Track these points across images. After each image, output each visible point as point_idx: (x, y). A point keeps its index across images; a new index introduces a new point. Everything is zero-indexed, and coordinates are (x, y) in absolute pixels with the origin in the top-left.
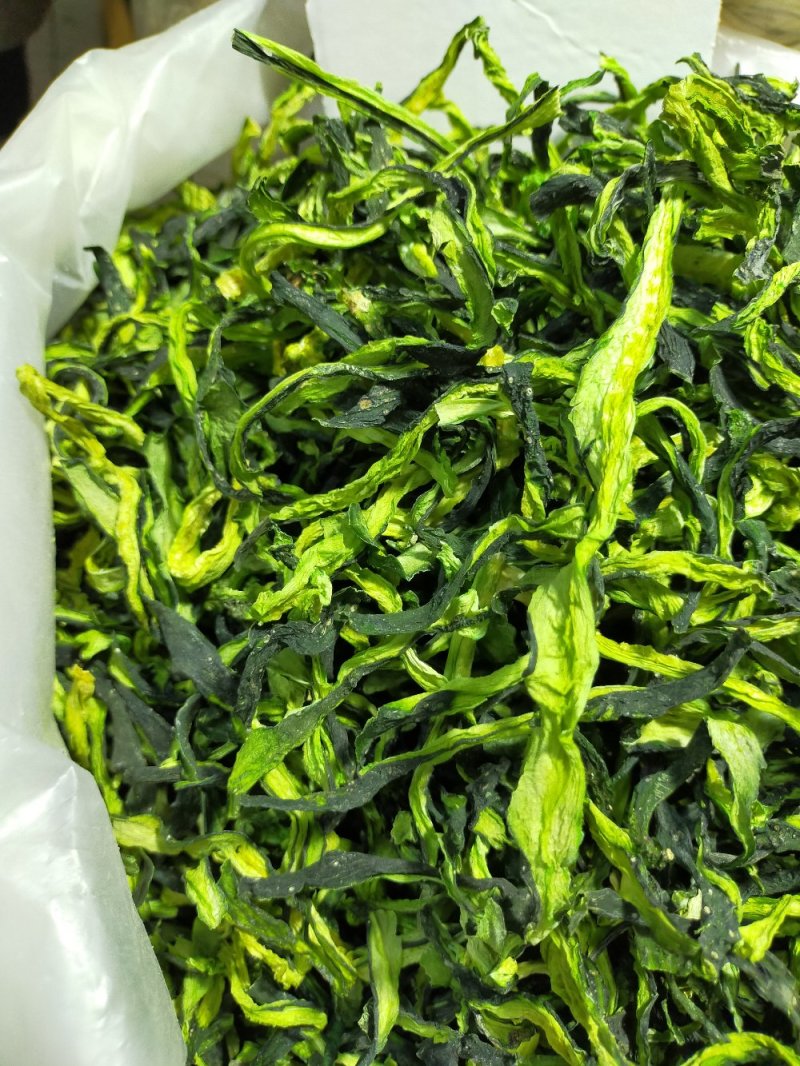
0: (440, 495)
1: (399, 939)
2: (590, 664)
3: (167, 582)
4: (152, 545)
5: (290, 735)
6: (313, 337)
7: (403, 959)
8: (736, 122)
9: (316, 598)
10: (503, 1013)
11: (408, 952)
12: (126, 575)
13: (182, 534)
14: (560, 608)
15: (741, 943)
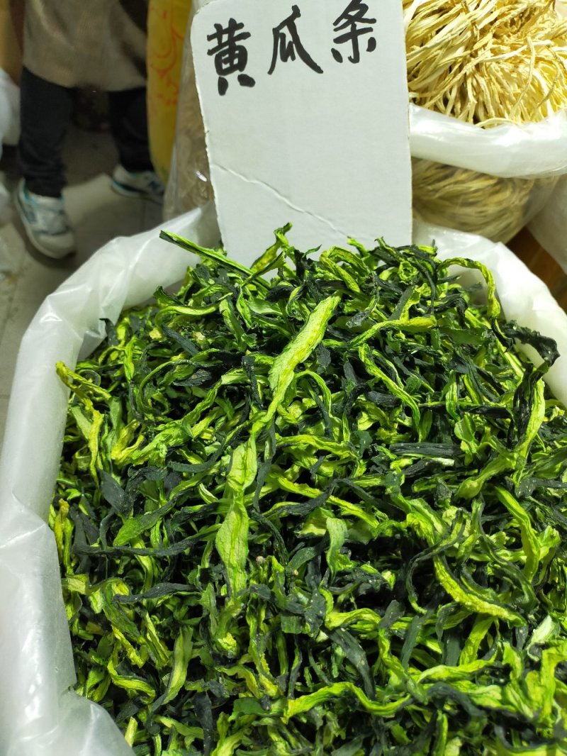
0: (227, 421)
1: (192, 643)
2: (253, 472)
3: (109, 462)
4: (105, 444)
5: (145, 523)
6: (184, 353)
7: (192, 654)
9: (158, 454)
10: (230, 672)
11: (196, 650)
12: (91, 458)
13: (120, 442)
14: (246, 449)
15: (327, 620)
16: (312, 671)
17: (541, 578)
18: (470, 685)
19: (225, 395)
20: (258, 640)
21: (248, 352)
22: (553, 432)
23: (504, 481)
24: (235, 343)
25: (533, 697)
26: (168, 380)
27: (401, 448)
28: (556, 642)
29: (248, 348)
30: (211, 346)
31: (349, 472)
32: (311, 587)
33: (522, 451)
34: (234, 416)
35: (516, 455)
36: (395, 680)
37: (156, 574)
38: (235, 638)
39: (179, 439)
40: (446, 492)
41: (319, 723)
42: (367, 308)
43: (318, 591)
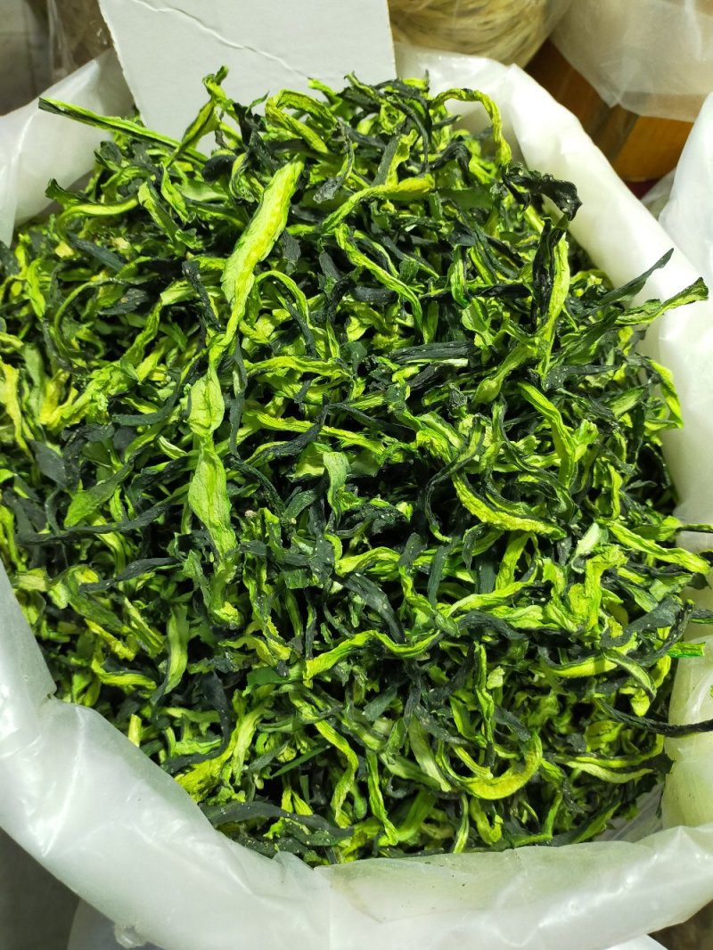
0: (180, 353)
1: (188, 622)
2: (219, 410)
3: (38, 428)
4: (29, 407)
5: (99, 494)
6: (107, 271)
7: (190, 634)
8: (319, 113)
9: (96, 407)
10: (236, 645)
11: (194, 629)
12: (14, 427)
13: (48, 401)
14: (206, 384)
15: (337, 566)
16: (330, 626)
17: (583, 483)
18: (507, 610)
19: (170, 319)
20: (260, 603)
21: (190, 255)
22: (586, 307)
23: (528, 374)
24: (170, 246)
25: (577, 610)
26: (93, 309)
27: (403, 354)
28: (601, 549)
29: (188, 249)
30: (139, 255)
31: (344, 395)
32: (315, 535)
33: (546, 335)
34: (188, 345)
35: (537, 340)
36: (422, 618)
37: (129, 552)
38: (236, 607)
39: (121, 385)
40: (461, 400)
41: (345, 679)
42: (339, 173)
43: (323, 538)
